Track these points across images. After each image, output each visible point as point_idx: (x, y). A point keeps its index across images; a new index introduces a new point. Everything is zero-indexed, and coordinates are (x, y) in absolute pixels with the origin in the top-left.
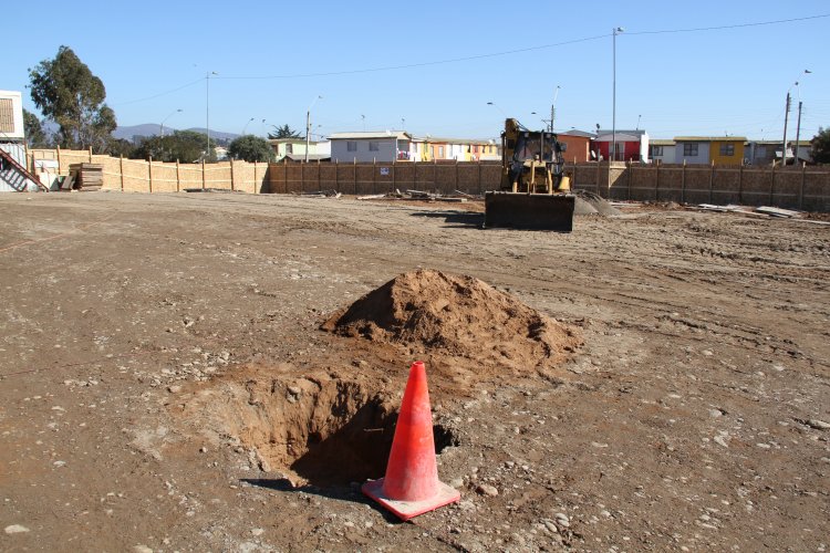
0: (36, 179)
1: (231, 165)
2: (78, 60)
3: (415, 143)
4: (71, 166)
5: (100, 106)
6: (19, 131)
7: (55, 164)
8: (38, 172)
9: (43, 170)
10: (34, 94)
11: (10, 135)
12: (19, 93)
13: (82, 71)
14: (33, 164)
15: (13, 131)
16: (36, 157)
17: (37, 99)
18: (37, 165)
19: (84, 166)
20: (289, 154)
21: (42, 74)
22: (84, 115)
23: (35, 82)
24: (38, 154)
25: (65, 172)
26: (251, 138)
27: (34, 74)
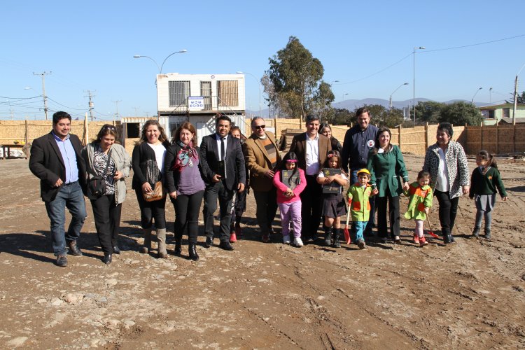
1: (426, 129)
2: (302, 46)
4: (283, 131)
5: (319, 83)
6: (242, 105)
10: (271, 77)
11: (233, 108)
12: (243, 76)
13: (305, 55)
15: (237, 105)
21: (277, 61)
23: (271, 68)
25: (279, 135)
26: (460, 105)
27: (272, 61)
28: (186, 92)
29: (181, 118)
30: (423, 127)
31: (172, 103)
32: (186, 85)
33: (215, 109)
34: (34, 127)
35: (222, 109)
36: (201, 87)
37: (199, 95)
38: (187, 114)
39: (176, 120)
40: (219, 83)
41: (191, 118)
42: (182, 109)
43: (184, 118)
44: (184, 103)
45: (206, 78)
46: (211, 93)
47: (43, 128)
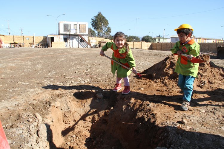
0: (90, 45)
1: (141, 43)
3: (196, 39)
4: (99, 41)
5: (107, 27)
6: (87, 33)
7: (95, 41)
8: (91, 43)
9: (92, 42)
10: (92, 24)
12: (87, 23)
13: (103, 18)
14: (90, 41)
15: (85, 32)
16: (91, 39)
17: (93, 26)
18: (91, 41)
19: (102, 41)
20: (159, 42)
21: (94, 19)
22: (103, 29)
23: (92, 22)
24: (91, 38)
25: (97, 43)
26: (148, 36)
27: (92, 19)
28: (69, 28)
29: (67, 36)
30: (140, 42)
31: (64, 31)
32: (69, 25)
33: (78, 33)
34: (16, 38)
35: (81, 33)
36: (74, 26)
37: (73, 28)
38: (70, 35)
39: (66, 37)
40: (80, 25)
41: (71, 36)
42: (68, 33)
43: (68, 36)
44: (68, 31)
45: (76, 23)
46: (77, 28)
47: (19, 38)
